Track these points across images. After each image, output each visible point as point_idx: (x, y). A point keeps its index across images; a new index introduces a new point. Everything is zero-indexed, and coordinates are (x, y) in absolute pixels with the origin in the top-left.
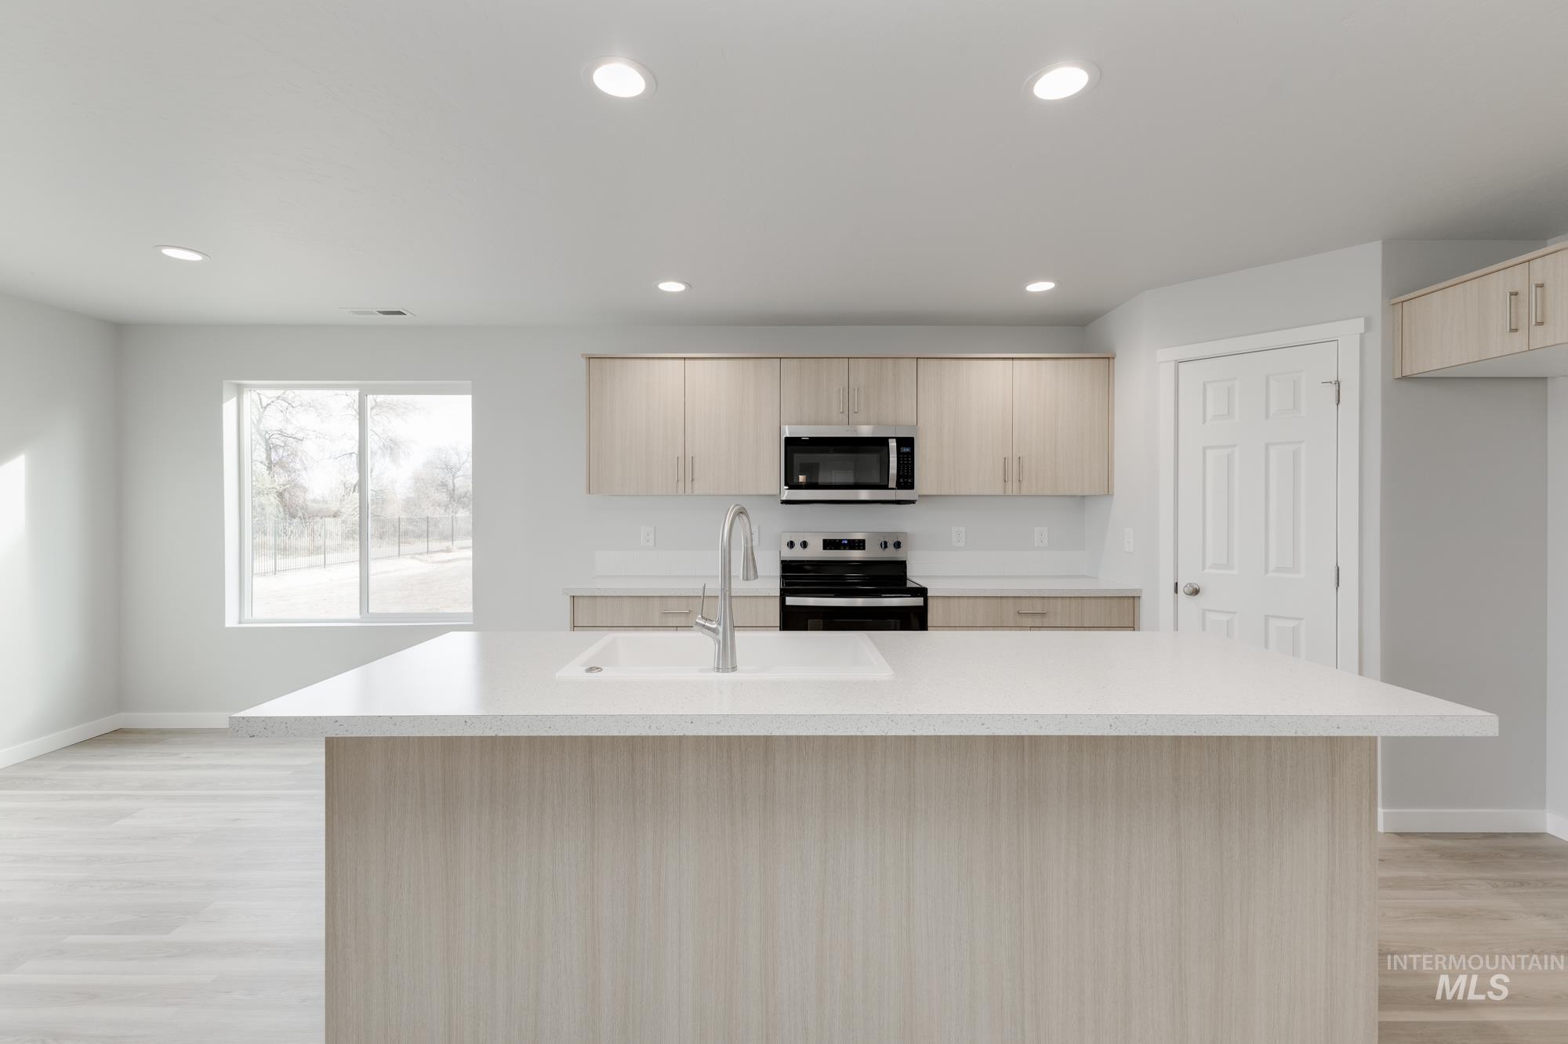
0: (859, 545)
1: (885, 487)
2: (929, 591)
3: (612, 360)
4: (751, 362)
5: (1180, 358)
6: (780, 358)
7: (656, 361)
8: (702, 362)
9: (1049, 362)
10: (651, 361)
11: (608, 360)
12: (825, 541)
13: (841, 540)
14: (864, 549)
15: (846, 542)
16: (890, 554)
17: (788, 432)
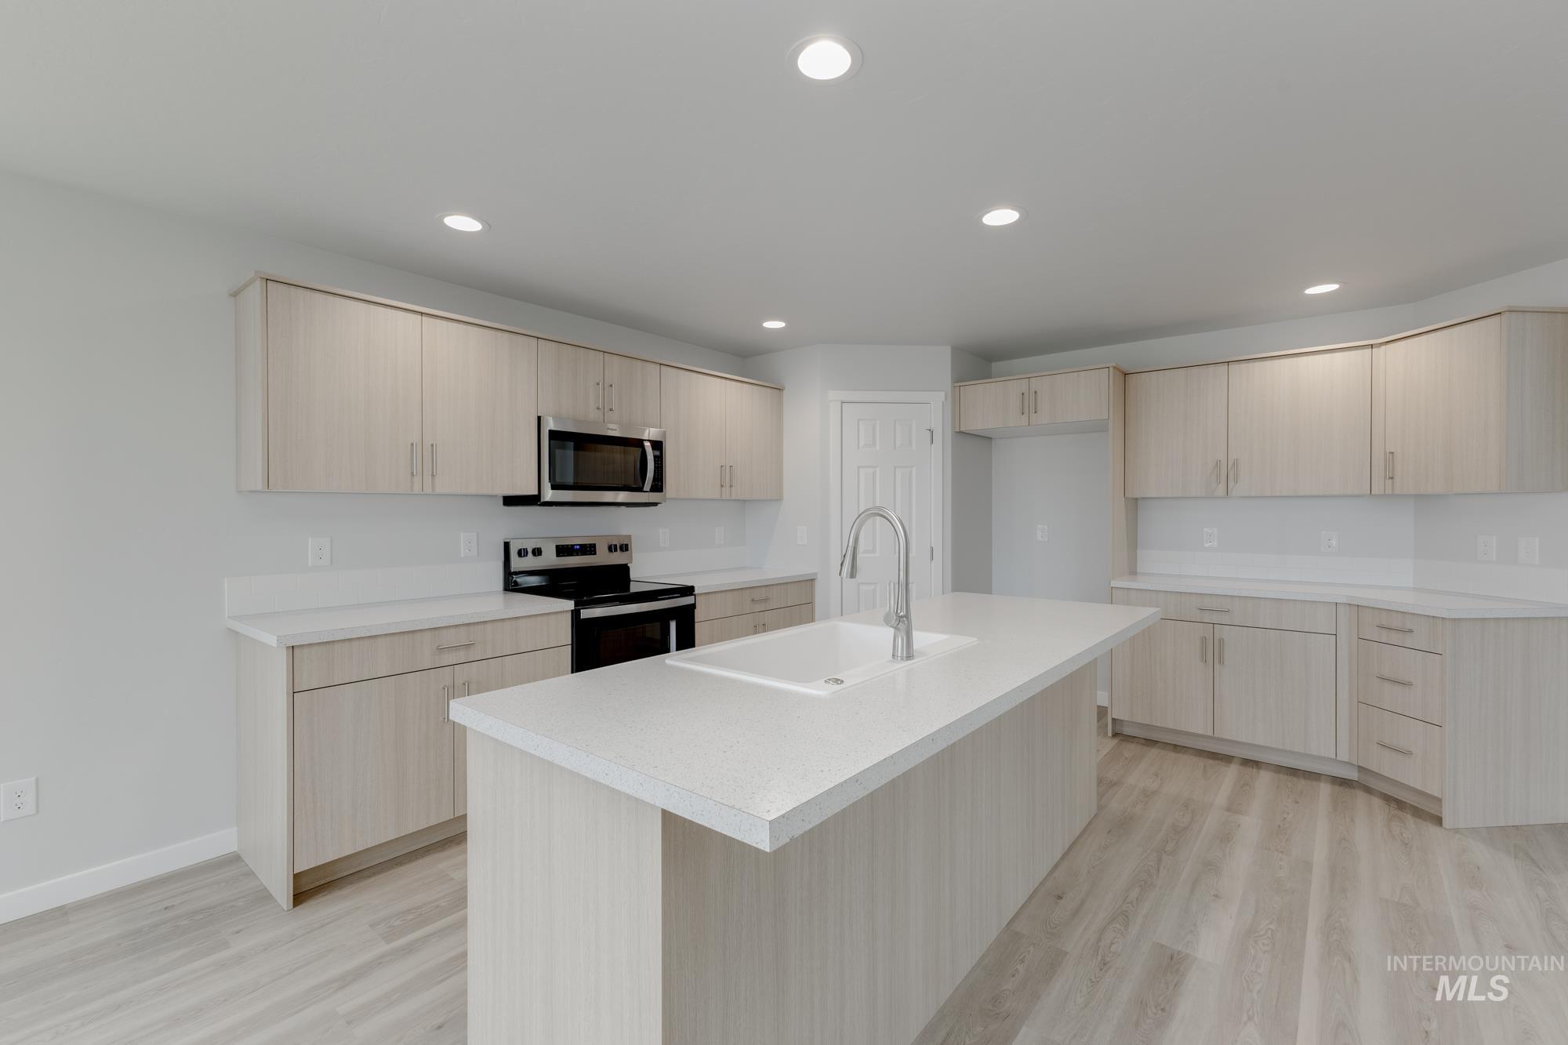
0: (589, 549)
1: (640, 489)
2: (696, 589)
3: (308, 292)
4: (506, 335)
5: (845, 400)
6: (538, 338)
7: (381, 309)
8: (444, 323)
9: (747, 385)
10: (372, 307)
11: (300, 291)
12: (557, 547)
13: (573, 546)
14: (595, 554)
15: (578, 547)
16: (617, 559)
17: (550, 425)
